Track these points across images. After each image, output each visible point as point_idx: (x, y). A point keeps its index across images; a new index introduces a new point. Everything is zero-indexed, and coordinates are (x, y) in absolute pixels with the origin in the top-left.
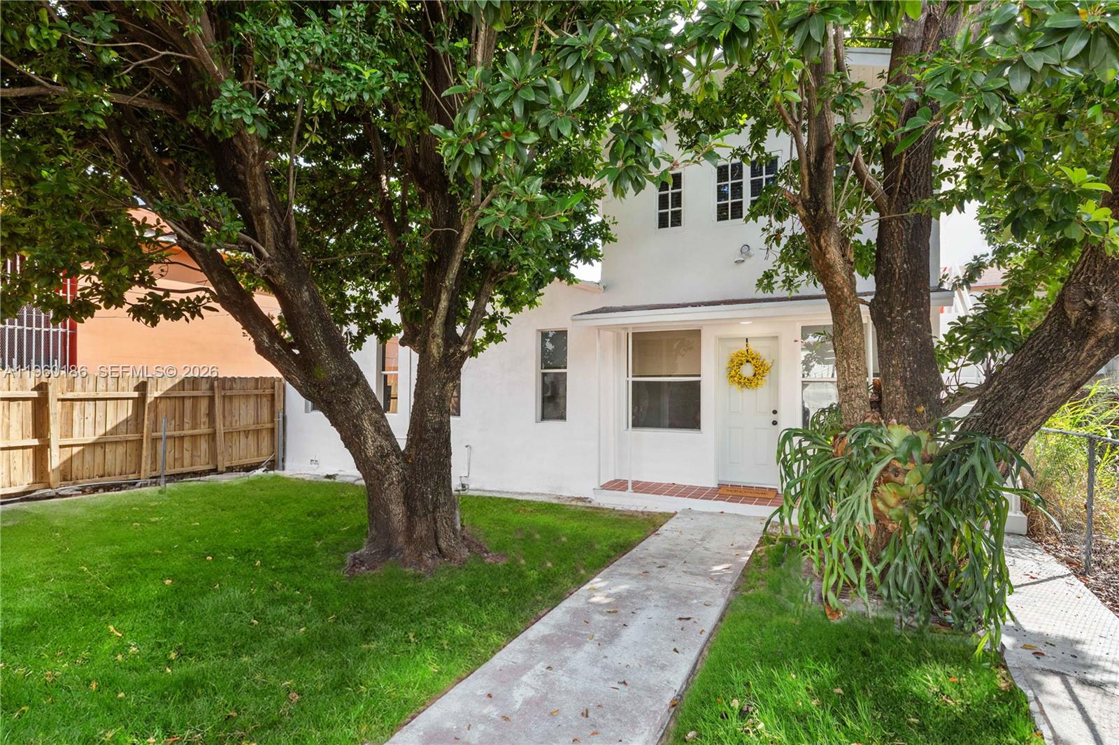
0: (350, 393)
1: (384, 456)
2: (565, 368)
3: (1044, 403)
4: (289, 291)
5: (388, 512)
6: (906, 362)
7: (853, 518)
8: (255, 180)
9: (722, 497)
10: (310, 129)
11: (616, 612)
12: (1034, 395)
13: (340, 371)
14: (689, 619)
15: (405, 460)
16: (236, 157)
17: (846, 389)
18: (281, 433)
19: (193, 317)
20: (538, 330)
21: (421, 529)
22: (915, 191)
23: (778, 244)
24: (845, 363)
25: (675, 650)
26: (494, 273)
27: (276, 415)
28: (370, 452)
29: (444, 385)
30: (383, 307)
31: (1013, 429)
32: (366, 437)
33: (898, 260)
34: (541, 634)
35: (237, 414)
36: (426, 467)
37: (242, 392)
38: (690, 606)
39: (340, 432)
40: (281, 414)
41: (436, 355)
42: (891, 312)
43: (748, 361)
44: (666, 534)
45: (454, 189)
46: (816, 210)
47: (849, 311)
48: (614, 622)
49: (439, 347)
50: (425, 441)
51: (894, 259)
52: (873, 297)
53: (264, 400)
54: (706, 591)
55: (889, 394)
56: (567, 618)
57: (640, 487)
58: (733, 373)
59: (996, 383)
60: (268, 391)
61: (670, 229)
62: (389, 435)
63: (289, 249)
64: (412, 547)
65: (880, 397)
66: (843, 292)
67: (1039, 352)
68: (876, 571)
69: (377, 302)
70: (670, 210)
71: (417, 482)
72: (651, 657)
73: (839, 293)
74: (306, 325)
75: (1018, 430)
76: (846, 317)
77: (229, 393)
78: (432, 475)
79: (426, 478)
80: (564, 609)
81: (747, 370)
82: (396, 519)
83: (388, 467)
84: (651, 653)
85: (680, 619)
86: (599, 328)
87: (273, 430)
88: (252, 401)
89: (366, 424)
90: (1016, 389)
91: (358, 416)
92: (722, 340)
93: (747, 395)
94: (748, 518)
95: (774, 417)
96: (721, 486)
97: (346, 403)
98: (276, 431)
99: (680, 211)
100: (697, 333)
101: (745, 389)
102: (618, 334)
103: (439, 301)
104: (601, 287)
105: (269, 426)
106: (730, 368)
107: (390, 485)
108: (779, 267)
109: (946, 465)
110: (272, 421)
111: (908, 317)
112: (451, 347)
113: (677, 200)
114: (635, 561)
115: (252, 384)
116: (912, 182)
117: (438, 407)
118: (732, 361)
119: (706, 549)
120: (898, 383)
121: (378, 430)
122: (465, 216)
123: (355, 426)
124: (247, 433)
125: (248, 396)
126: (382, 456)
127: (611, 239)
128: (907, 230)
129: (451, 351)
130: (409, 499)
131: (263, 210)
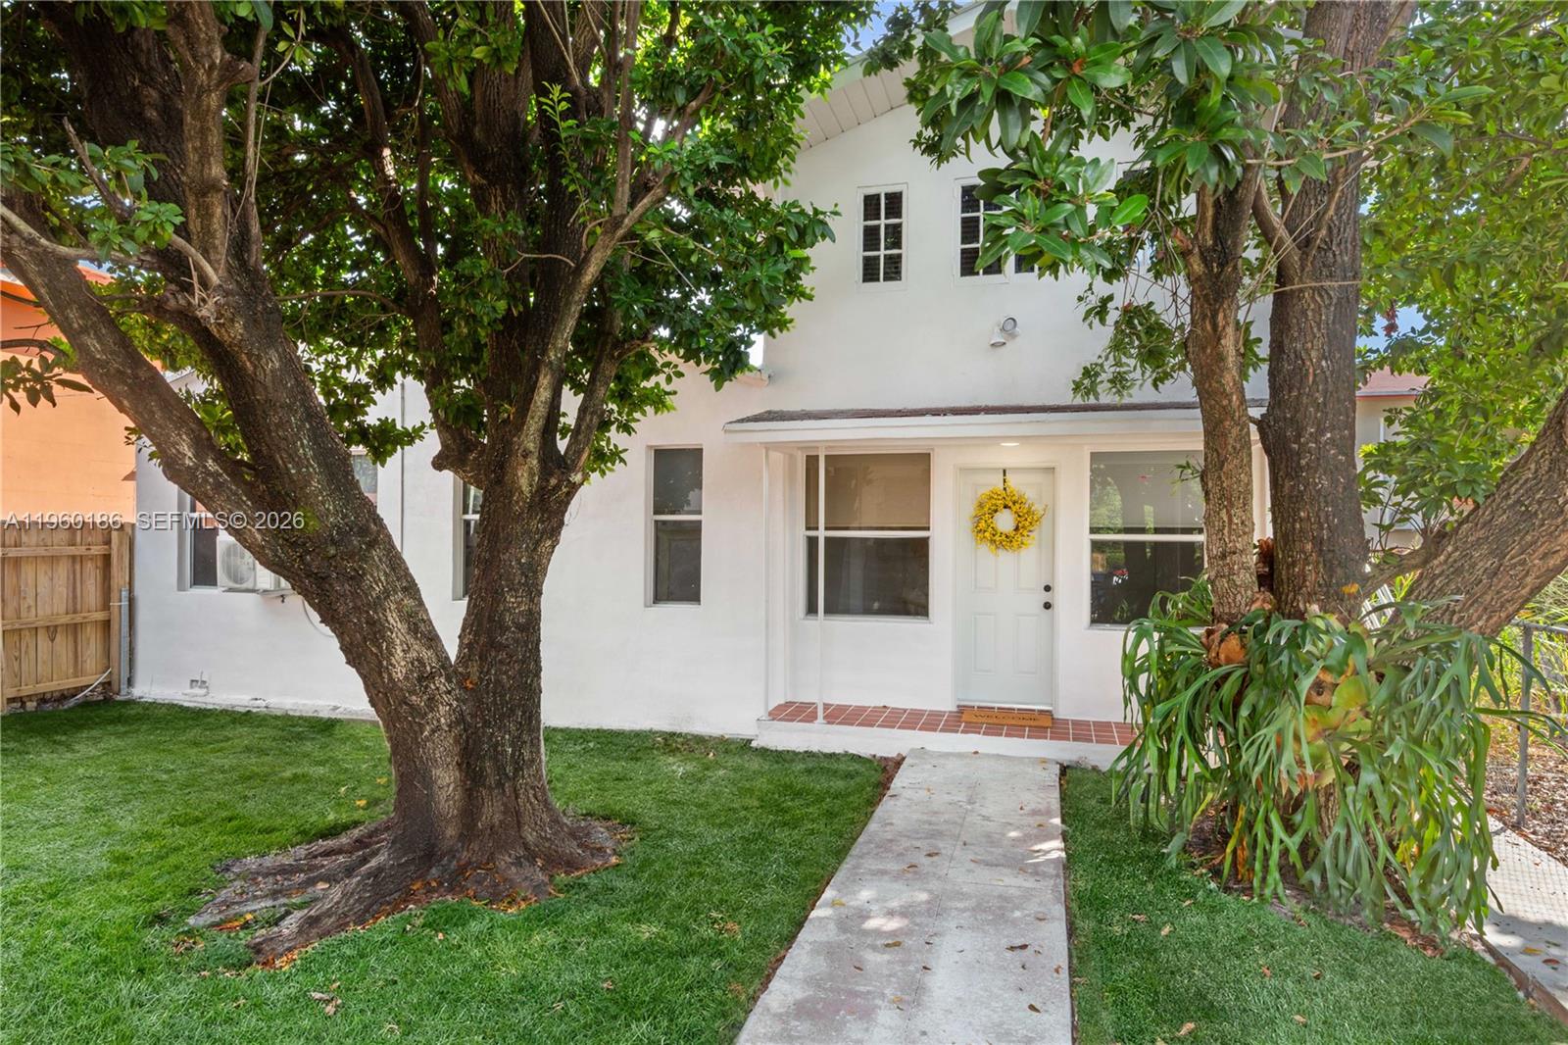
0: (364, 559)
1: (425, 678)
2: (699, 512)
3: (1529, 579)
4: (249, 355)
5: (428, 782)
6: (1322, 515)
7: (1271, 764)
8: (203, 120)
9: (972, 728)
10: (291, 33)
11: (897, 944)
12: (1514, 566)
13: (345, 516)
14: (1024, 947)
15: (461, 685)
16: (140, 70)
17: (1223, 556)
18: (125, 629)
19: (34, 401)
20: (650, 447)
21: (491, 812)
22: (1339, 244)
23: (1103, 321)
24: (1224, 514)
25: (1032, 1007)
26: (617, 344)
27: (114, 595)
28: (399, 673)
29: (537, 543)
30: (377, 395)
31: (1479, 618)
32: (391, 644)
33: (1314, 354)
34: (791, 1000)
35: (31, 594)
36: (502, 696)
37: (41, 551)
38: (1014, 923)
39: (340, 636)
40: (125, 594)
41: (526, 488)
42: (1299, 436)
43: (1006, 507)
44: (908, 793)
45: (572, 181)
46: (1222, 265)
47: (1235, 431)
48: (904, 963)
49: (532, 474)
50: (501, 647)
51: (1307, 351)
52: (1264, 410)
53: (89, 566)
54: (1027, 895)
55: (1294, 564)
56: (821, 965)
57: (839, 715)
58: (983, 525)
59: (1450, 549)
60: (97, 550)
61: (881, 286)
62: (432, 640)
63: (248, 272)
64: (475, 846)
65: (1272, 568)
66: (1230, 401)
67: (1518, 502)
68: (1293, 843)
69: (367, 386)
70: (882, 252)
71: (486, 724)
72: (1000, 1025)
73: (1225, 402)
74: (280, 425)
75: (1487, 620)
76: (1231, 441)
77: (13, 553)
78: (512, 711)
79: (502, 716)
80: (808, 947)
81: (1005, 521)
82: (442, 795)
83: (431, 699)
84: (996, 1018)
85: (1012, 948)
86: (769, 447)
87: (107, 625)
88: (62, 571)
89: (393, 618)
90: (1483, 557)
91: (378, 604)
92: (966, 471)
93: (1005, 560)
94: (1021, 760)
95: (1045, 597)
96: (962, 709)
97: (357, 578)
98: (115, 626)
99: (899, 256)
100: (925, 458)
101: (1001, 552)
102: (791, 457)
103: (532, 388)
104: (765, 376)
105: (100, 616)
106: (978, 518)
107: (433, 731)
108: (1107, 359)
109: (1415, 678)
110: (106, 606)
111: (1326, 443)
112: (551, 475)
113: (895, 235)
114: (885, 847)
115: (64, 536)
116: (1335, 231)
117: (526, 584)
118: (981, 506)
119: (986, 818)
120: (1309, 547)
121: (414, 630)
122: (592, 233)
123: (371, 623)
124: (52, 631)
125: (53, 560)
126: (420, 679)
127: (803, 295)
128: (1327, 307)
129: (553, 481)
130: (470, 759)
131: (212, 187)
